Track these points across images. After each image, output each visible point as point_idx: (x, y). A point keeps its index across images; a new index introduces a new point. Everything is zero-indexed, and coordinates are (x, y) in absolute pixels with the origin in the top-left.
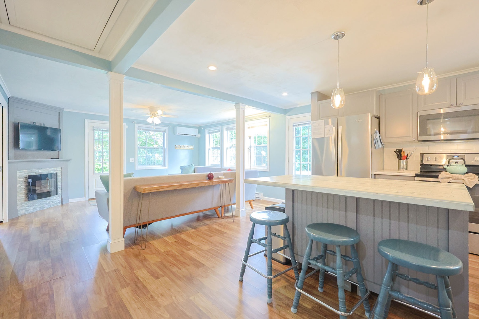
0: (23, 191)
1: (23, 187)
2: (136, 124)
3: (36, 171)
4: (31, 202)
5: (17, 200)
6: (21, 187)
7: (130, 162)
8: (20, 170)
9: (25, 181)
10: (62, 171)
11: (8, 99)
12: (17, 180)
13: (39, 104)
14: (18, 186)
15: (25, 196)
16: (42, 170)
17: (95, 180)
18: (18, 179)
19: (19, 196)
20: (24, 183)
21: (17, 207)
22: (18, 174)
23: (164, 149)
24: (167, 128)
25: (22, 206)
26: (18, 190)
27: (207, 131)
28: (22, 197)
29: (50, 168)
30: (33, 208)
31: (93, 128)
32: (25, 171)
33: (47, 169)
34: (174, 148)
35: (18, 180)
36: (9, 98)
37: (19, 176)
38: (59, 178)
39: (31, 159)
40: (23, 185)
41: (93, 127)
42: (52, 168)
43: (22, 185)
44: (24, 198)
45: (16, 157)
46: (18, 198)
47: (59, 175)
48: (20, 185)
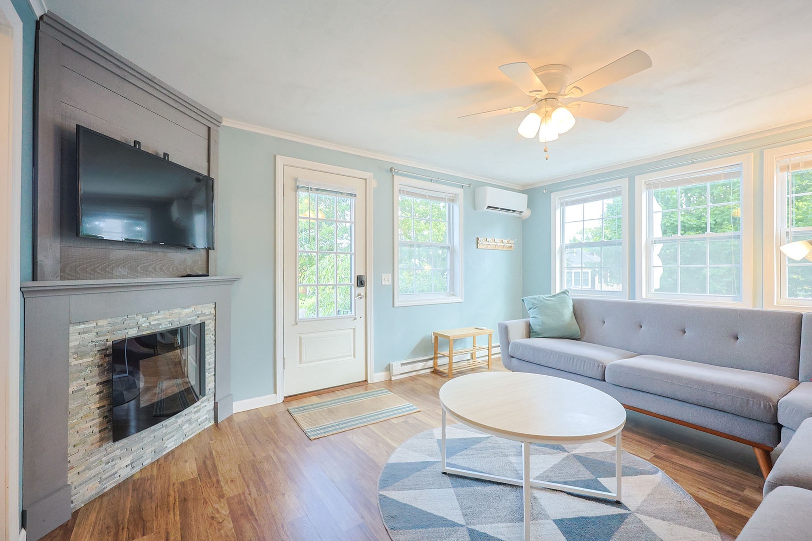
0: (95, 403)
1: (94, 388)
2: (395, 176)
3: (141, 320)
4: (125, 441)
5: (67, 447)
6: (86, 388)
7: (383, 283)
8: (79, 323)
9: (102, 365)
10: (215, 316)
11: (38, 23)
12: (68, 364)
13: (150, 80)
14: (73, 387)
15: (101, 424)
16: (160, 316)
17: (300, 337)
18: (71, 360)
19: (77, 428)
20: (96, 370)
21: (69, 475)
22: (75, 341)
23: (451, 249)
24: (459, 191)
25: (88, 468)
26: (72, 405)
27: (556, 198)
28: (91, 430)
29: (184, 308)
30: (129, 462)
31: (296, 183)
32: (100, 323)
33: (176, 311)
34: (475, 246)
35: (73, 362)
36: (41, 17)
37: (78, 347)
38: (209, 339)
39: (124, 277)
40: (92, 383)
41: (296, 180)
42: (188, 307)
43: (88, 381)
44: (96, 430)
45: (67, 270)
46: (73, 439)
47: (209, 327)
48: (81, 381)
